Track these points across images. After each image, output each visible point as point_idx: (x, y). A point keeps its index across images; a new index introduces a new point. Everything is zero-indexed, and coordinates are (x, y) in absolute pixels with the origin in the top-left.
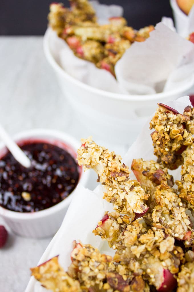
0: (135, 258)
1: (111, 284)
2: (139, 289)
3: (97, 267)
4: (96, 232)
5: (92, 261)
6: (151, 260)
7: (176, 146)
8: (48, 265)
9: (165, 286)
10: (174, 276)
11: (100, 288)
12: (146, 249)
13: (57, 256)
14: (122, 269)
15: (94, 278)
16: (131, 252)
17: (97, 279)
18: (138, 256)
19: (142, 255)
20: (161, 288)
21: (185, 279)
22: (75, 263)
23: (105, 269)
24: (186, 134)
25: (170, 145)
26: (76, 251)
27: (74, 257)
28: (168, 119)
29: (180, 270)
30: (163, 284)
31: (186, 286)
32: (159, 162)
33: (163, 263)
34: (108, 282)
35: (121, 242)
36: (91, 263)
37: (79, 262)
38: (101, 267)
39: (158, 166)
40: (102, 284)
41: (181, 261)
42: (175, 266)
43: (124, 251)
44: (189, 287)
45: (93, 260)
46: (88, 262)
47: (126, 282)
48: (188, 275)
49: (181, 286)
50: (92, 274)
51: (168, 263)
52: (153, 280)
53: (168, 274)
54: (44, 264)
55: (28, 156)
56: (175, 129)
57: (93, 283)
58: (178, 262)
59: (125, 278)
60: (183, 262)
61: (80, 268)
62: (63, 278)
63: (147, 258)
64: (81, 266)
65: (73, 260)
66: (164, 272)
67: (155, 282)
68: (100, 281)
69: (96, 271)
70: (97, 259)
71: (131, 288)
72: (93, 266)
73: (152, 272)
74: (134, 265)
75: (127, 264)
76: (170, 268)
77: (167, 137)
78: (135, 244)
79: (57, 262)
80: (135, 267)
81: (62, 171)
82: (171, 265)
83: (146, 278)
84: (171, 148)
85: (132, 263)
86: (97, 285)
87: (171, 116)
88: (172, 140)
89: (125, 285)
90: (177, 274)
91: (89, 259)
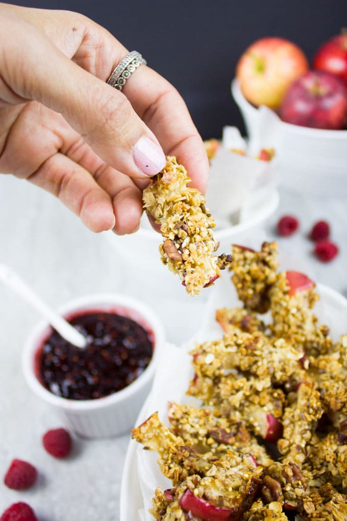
0: (235, 409)
1: (215, 437)
2: (244, 439)
3: (198, 423)
4: (189, 393)
5: (191, 418)
6: (253, 408)
7: (260, 286)
8: (148, 423)
9: (271, 432)
10: (279, 420)
11: (204, 444)
12: (244, 395)
13: (157, 412)
14: (223, 423)
15: (196, 435)
16: (229, 403)
17: (200, 435)
18: (237, 405)
19: (241, 405)
20: (268, 435)
21: (289, 419)
22: (174, 422)
23: (206, 423)
24: (267, 270)
25: (252, 286)
26: (172, 411)
27: (171, 416)
28: (245, 259)
29: (284, 412)
30: (269, 430)
31: (292, 426)
32: (245, 307)
33: (265, 408)
34: (211, 436)
35: (218, 396)
36: (190, 420)
37: (178, 420)
38: (202, 422)
39: (245, 313)
40: (205, 439)
41: (283, 404)
42: (277, 409)
43: (222, 405)
44: (294, 426)
45: (192, 416)
46: (187, 419)
47: (229, 434)
48: (292, 414)
49: (287, 427)
50: (193, 431)
51: (269, 407)
52: (258, 429)
53: (271, 419)
54: (145, 423)
55: (80, 332)
56: (255, 267)
57: (196, 441)
58: (280, 403)
59: (228, 431)
60: (286, 404)
61: (180, 427)
62: (166, 433)
63: (248, 406)
64: (181, 424)
65: (171, 420)
66: (268, 418)
67: (261, 430)
68: (203, 437)
69: (197, 426)
70: (195, 415)
71: (236, 439)
72: (193, 422)
73: (256, 420)
74: (235, 415)
75: (228, 416)
76: (273, 412)
77: (248, 278)
78: (232, 394)
79: (157, 418)
80: (236, 417)
81: (131, 341)
82: (273, 409)
83: (251, 428)
84: (254, 289)
85: (232, 414)
86: (200, 442)
87: (249, 255)
88: (255, 280)
89: (230, 437)
90: (281, 418)
91: (187, 416)
